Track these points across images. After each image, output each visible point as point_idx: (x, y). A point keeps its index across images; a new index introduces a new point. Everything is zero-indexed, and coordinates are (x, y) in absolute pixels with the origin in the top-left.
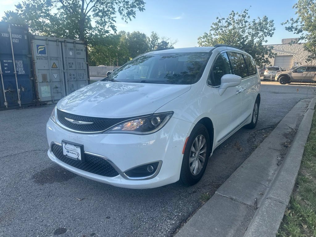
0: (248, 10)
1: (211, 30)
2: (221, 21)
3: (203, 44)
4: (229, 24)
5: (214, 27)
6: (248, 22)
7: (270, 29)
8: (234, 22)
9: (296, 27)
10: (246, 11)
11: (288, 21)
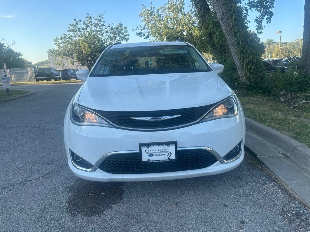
0: (103, 15)
1: (69, 31)
2: (79, 23)
3: (61, 45)
4: (87, 26)
5: (72, 28)
6: (105, 26)
7: (125, 35)
8: (92, 25)
9: (144, 33)
10: (101, 16)
11: (137, 27)
